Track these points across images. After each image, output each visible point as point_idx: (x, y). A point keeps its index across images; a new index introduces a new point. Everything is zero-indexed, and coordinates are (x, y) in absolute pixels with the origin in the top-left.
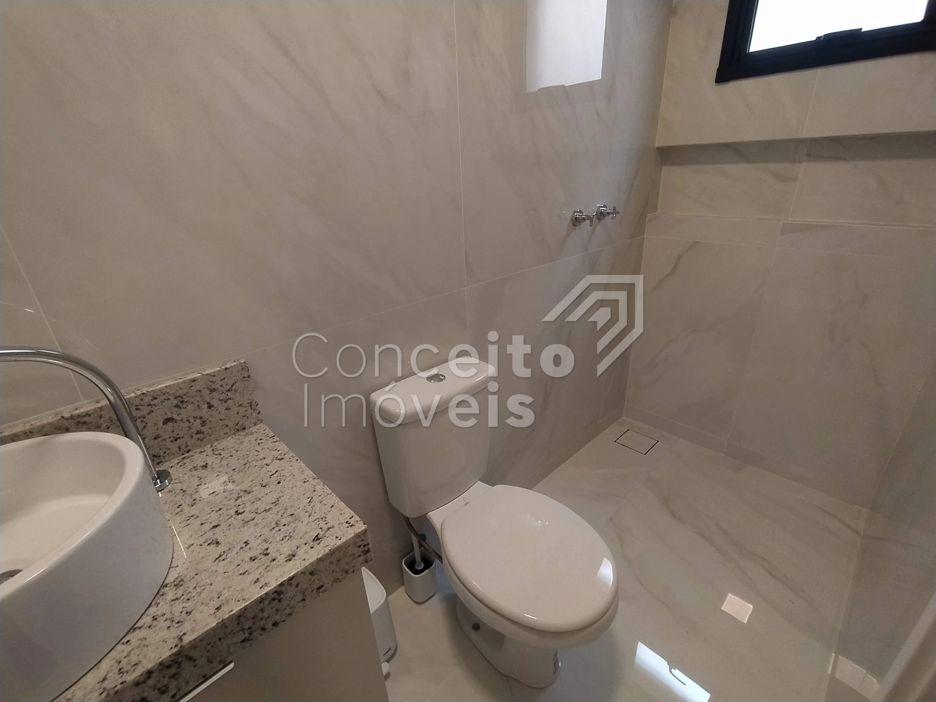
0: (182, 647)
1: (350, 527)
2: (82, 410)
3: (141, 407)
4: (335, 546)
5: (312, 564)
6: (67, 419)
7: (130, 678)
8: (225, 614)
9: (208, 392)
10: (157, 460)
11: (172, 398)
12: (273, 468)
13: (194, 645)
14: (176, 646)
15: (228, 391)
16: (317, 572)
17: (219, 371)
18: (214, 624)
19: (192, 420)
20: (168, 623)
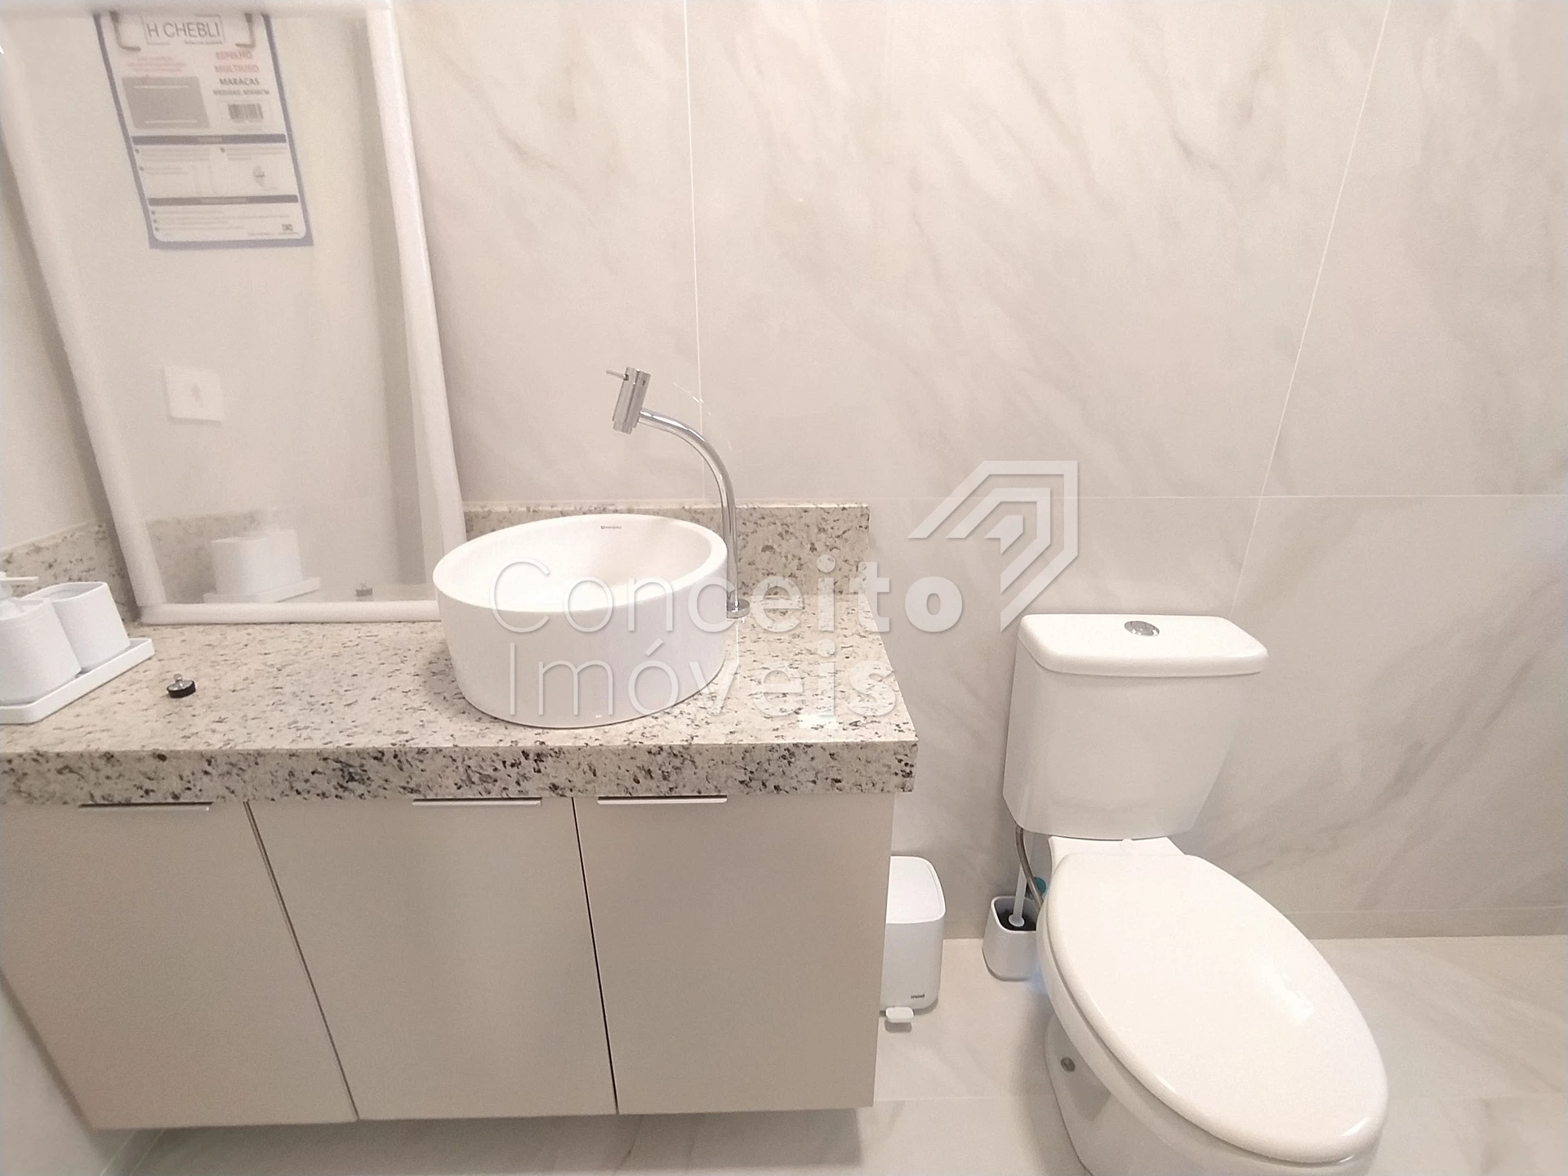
0: (690, 744)
1: (897, 732)
2: (699, 507)
3: (748, 523)
4: (870, 740)
5: (836, 745)
6: (686, 510)
7: (648, 743)
8: (735, 740)
9: (816, 530)
10: (744, 590)
11: (778, 524)
12: (848, 642)
13: (702, 750)
14: (687, 741)
15: (838, 537)
16: (839, 758)
17: (835, 508)
18: (723, 743)
19: (790, 557)
20: (689, 722)
